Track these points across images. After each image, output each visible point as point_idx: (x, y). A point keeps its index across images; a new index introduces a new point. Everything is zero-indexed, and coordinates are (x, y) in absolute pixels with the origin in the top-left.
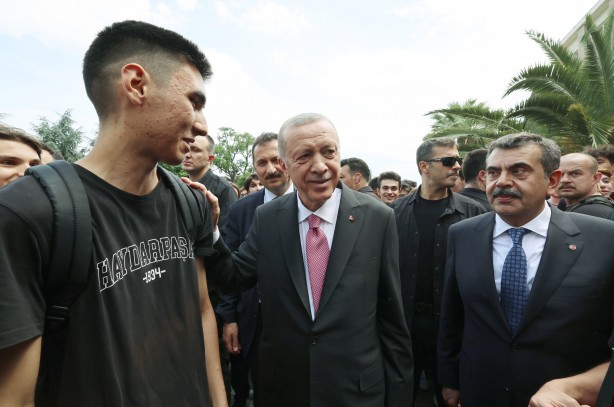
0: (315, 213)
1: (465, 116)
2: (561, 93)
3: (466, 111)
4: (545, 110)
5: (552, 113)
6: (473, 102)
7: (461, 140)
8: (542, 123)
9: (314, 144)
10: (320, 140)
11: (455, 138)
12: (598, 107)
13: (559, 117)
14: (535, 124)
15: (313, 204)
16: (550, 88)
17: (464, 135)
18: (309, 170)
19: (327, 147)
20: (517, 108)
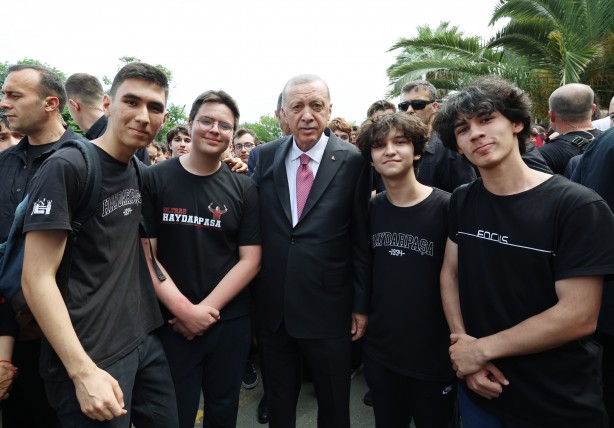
0: (306, 153)
1: (434, 48)
2: (546, 16)
3: (435, 40)
4: (526, 37)
5: (533, 41)
6: (445, 25)
7: (430, 76)
8: (521, 54)
9: (305, 99)
10: (310, 97)
11: (423, 73)
12: (580, 34)
13: (541, 47)
14: (514, 54)
15: (304, 146)
16: (533, 11)
17: (433, 70)
18: (300, 119)
19: (314, 101)
20: (498, 36)
